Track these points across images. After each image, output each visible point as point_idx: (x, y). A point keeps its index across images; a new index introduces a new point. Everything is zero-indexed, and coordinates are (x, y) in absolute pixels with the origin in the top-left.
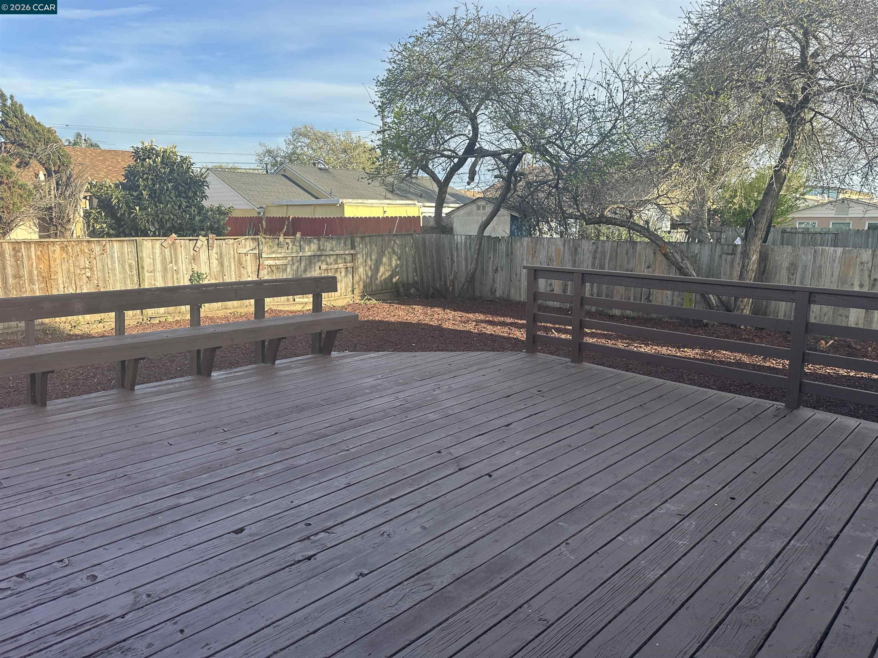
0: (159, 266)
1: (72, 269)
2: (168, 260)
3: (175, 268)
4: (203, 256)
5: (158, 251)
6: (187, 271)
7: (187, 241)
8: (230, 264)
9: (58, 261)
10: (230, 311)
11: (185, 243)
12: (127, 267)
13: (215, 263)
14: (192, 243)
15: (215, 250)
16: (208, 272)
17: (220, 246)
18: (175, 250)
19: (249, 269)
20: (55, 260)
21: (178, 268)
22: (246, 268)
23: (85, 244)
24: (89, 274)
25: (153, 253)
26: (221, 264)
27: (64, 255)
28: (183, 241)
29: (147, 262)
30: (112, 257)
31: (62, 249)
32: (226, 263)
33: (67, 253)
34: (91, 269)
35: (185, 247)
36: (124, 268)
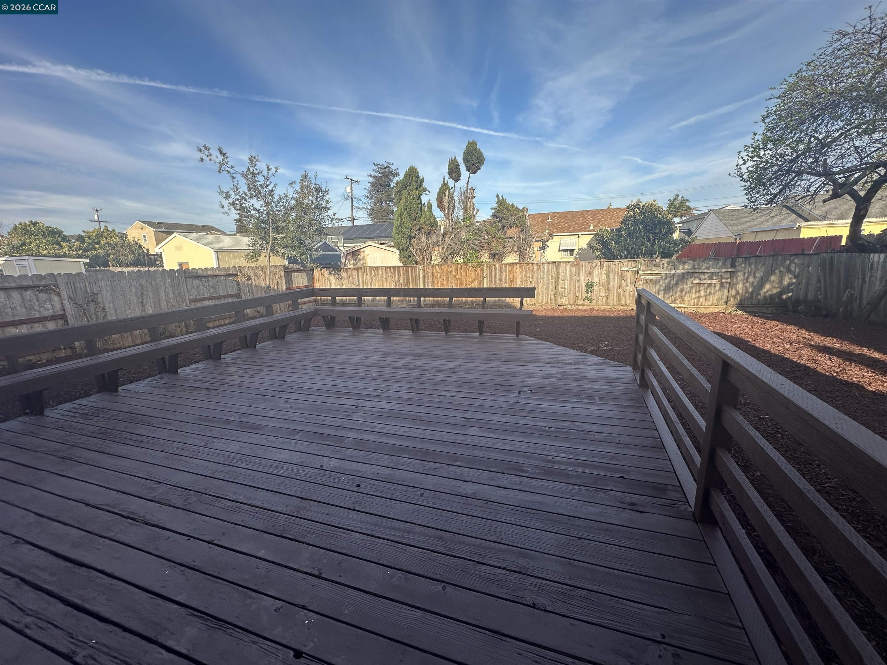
0: (568, 278)
1: (523, 277)
2: (574, 274)
3: (578, 279)
4: (596, 272)
5: (568, 269)
6: (584, 280)
7: (587, 263)
8: (614, 277)
9: (518, 273)
10: (610, 307)
11: (585, 264)
12: (550, 278)
13: (604, 276)
14: (589, 265)
15: (604, 268)
16: (598, 281)
17: (608, 266)
18: (579, 268)
19: (629, 281)
20: (517, 273)
21: (580, 279)
22: (626, 280)
23: (531, 265)
24: (531, 280)
25: (566, 270)
26: (608, 277)
27: (521, 270)
28: (584, 263)
29: (561, 274)
30: (543, 272)
31: (520, 267)
32: (612, 277)
33: (522, 269)
34: (532, 278)
35: (585, 267)
36: (548, 278)
